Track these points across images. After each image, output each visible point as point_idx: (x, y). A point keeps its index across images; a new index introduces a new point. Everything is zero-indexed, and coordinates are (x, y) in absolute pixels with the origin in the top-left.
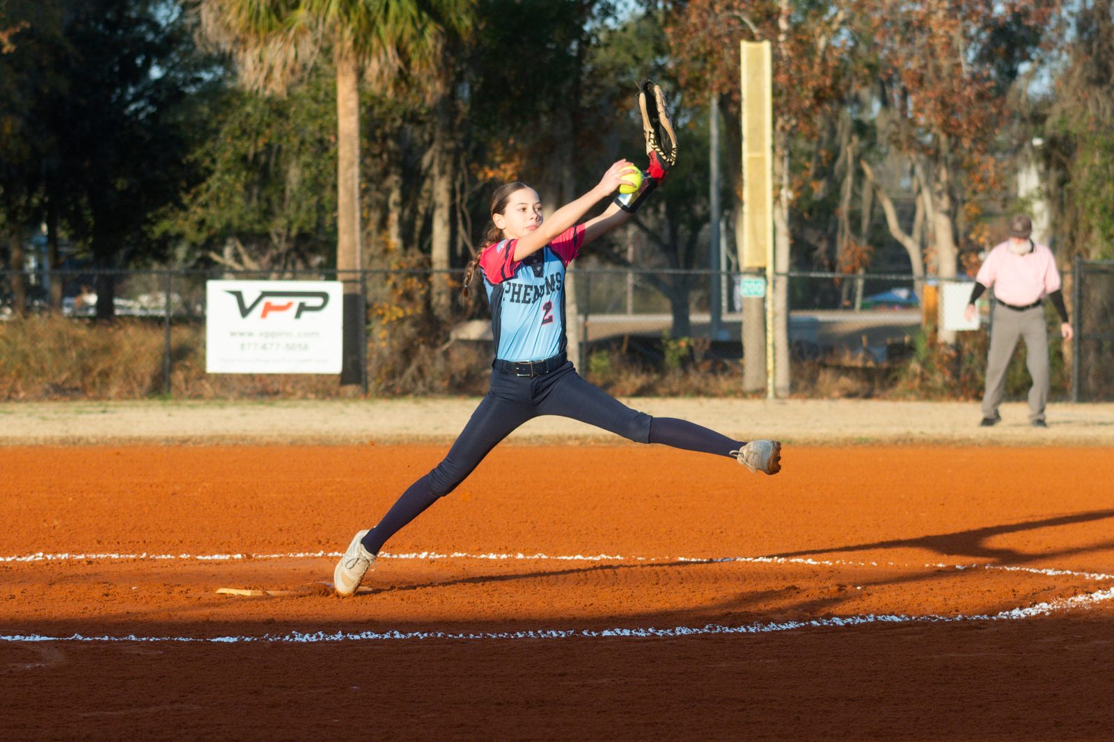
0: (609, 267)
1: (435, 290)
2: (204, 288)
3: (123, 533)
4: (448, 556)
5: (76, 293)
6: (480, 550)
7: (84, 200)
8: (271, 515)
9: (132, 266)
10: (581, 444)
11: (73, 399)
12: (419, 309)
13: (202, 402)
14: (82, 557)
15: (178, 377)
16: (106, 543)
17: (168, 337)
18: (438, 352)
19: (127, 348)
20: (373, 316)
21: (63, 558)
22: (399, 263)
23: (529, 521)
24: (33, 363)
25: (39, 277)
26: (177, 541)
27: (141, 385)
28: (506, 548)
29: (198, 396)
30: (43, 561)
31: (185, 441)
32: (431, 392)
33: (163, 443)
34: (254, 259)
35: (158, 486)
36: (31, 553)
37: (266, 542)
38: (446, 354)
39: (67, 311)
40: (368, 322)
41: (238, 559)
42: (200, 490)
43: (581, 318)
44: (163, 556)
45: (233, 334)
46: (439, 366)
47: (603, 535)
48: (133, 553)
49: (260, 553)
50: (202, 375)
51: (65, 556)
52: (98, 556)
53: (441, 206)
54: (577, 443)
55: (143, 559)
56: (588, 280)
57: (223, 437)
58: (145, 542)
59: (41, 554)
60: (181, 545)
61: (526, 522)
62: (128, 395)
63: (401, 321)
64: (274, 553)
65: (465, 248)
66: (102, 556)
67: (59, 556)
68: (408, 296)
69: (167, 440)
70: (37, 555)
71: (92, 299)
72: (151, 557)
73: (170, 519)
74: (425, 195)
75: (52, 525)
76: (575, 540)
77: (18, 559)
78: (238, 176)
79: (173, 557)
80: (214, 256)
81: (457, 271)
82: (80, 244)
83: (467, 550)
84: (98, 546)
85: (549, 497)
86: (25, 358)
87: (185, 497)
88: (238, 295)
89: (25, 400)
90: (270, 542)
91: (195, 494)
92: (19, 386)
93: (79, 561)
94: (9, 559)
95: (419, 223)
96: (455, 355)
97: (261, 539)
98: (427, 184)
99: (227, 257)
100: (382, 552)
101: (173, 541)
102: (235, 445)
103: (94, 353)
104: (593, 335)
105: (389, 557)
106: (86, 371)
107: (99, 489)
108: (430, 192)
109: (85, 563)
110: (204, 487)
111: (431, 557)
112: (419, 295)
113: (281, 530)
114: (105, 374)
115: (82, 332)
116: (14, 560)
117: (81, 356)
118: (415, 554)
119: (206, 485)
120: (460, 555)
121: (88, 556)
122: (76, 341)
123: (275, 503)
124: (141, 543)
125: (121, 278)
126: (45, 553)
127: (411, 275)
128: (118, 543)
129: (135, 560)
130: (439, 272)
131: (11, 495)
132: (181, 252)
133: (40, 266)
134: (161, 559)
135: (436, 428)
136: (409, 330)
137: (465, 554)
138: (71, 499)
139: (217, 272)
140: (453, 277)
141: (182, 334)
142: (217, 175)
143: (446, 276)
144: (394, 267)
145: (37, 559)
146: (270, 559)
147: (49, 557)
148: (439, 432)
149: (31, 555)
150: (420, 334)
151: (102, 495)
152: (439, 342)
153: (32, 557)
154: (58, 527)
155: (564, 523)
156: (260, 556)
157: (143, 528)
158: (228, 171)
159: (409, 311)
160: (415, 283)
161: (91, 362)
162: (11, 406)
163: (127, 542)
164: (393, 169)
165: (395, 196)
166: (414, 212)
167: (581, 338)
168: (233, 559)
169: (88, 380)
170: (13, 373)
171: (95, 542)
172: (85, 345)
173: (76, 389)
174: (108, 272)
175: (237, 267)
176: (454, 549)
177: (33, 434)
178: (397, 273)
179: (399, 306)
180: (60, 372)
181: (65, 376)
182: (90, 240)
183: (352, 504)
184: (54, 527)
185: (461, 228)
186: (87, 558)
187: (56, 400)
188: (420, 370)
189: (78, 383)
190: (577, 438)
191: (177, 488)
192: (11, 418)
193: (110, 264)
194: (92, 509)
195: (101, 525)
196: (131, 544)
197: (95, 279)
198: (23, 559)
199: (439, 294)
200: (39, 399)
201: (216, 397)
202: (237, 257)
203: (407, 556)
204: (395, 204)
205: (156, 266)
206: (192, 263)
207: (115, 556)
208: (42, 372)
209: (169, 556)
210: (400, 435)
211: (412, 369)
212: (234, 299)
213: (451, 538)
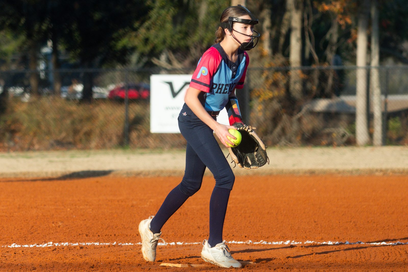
0: (400, 65)
1: (292, 80)
2: (149, 80)
3: (102, 230)
4: (303, 243)
5: (69, 84)
6: (322, 239)
7: (74, 26)
8: (192, 219)
9: (104, 68)
10: (384, 174)
11: (69, 149)
12: (283, 92)
13: (147, 151)
14: (77, 244)
15: (134, 135)
16: (91, 236)
17: (127, 111)
18: (295, 118)
19: (101, 117)
20: (254, 96)
21: (65, 245)
22: (270, 64)
23: (352, 222)
24: (43, 127)
25: (47, 74)
26: (135, 235)
27: (110, 140)
28: (339, 238)
29: (145, 147)
30: (53, 247)
31: (138, 174)
32: (290, 142)
33: (125, 176)
34: (180, 61)
35: (122, 202)
36: (45, 242)
37: (190, 235)
38: (300, 120)
39: (64, 96)
40: (251, 100)
41: (173, 245)
42: (148, 204)
43: (383, 97)
44: (127, 244)
45: (167, 109)
46: (295, 127)
47: (398, 230)
48: (108, 241)
49: (187, 241)
50: (148, 134)
51: (66, 244)
52: (87, 244)
53: (296, 29)
54: (381, 174)
55: (114, 246)
56: (387, 73)
57: (162, 172)
58: (115, 235)
59: (51, 243)
60: (137, 237)
61: (351, 222)
62: (102, 147)
63: (271, 99)
64: (195, 241)
65: (311, 54)
66: (89, 244)
67: (63, 244)
68: (275, 84)
69: (127, 173)
70: (49, 243)
71: (79, 88)
72: (119, 244)
73: (131, 221)
74: (285, 22)
75: (58, 225)
76: (381, 233)
77: (37, 246)
78: (169, 10)
79: (133, 244)
80: (155, 61)
81: (306, 68)
82: (71, 54)
83: (314, 239)
84: (86, 238)
85: (364, 206)
86: (38, 125)
87: (139, 208)
88: (170, 84)
89: (39, 150)
90: (192, 235)
91: (146, 206)
92: (35, 141)
93: (75, 247)
94: (31, 246)
95: (282, 40)
96: (305, 121)
97: (187, 233)
98: (287, 16)
99: (162, 61)
100: (262, 241)
101: (132, 235)
102: (170, 176)
103: (81, 121)
104: (391, 108)
105: (266, 243)
106: (76, 132)
107: (86, 203)
108: (290, 20)
109: (79, 248)
110: (151, 202)
111: (292, 244)
112: (282, 83)
113: (199, 228)
114: (88, 134)
115: (73, 108)
116: (35, 246)
117: (73, 123)
118: (282, 242)
119: (152, 200)
120: (310, 242)
121: (80, 243)
122: (70, 114)
123: (195, 211)
124: (113, 236)
125: (97, 74)
126: (53, 242)
127: (277, 71)
128: (99, 236)
129: (109, 246)
130: (295, 69)
131: (32, 207)
132: (134, 58)
133: (47, 69)
134: (125, 246)
135: (294, 165)
136: (276, 105)
137: (313, 242)
138: (69, 209)
139: (157, 70)
140: (303, 72)
141: (135, 109)
142: (155, 10)
143: (299, 72)
144: (267, 65)
145: (49, 246)
146: (193, 245)
147: (56, 244)
148: (296, 168)
149: (45, 243)
150: (283, 107)
151: (88, 207)
152: (295, 112)
153: (46, 244)
154: (62, 226)
155: (374, 223)
156: (186, 244)
157: (114, 227)
158: (163, 7)
159: (276, 93)
160: (279, 76)
161: (79, 127)
162: (30, 154)
163: (104, 235)
164: (266, 5)
165: (267, 23)
166: (279, 33)
167: (383, 110)
168: (170, 245)
169: (78, 138)
170: (31, 134)
171: (85, 235)
172: (75, 116)
173: (70, 143)
174: (91, 70)
175: (169, 67)
176: (306, 238)
177: (45, 170)
178: (269, 69)
179: (270, 90)
180: (60, 132)
181: (63, 135)
182: (79, 51)
183: (242, 212)
184: (59, 227)
185: (308, 42)
186: (79, 245)
187: (57, 150)
188: (283, 130)
189: (71, 139)
190: (381, 171)
191: (134, 203)
192: (30, 161)
193: (91, 66)
194: (82, 215)
195: (88, 225)
196: (107, 236)
197: (82, 75)
198: (41, 245)
199: (295, 83)
200: (47, 149)
201: (156, 148)
202: (169, 61)
203: (277, 243)
204: (268, 28)
205: (119, 67)
206: (141, 65)
207: (97, 244)
208: (49, 133)
209: (130, 244)
210: (271, 170)
211: (278, 129)
212: (168, 87)
213: (304, 232)
